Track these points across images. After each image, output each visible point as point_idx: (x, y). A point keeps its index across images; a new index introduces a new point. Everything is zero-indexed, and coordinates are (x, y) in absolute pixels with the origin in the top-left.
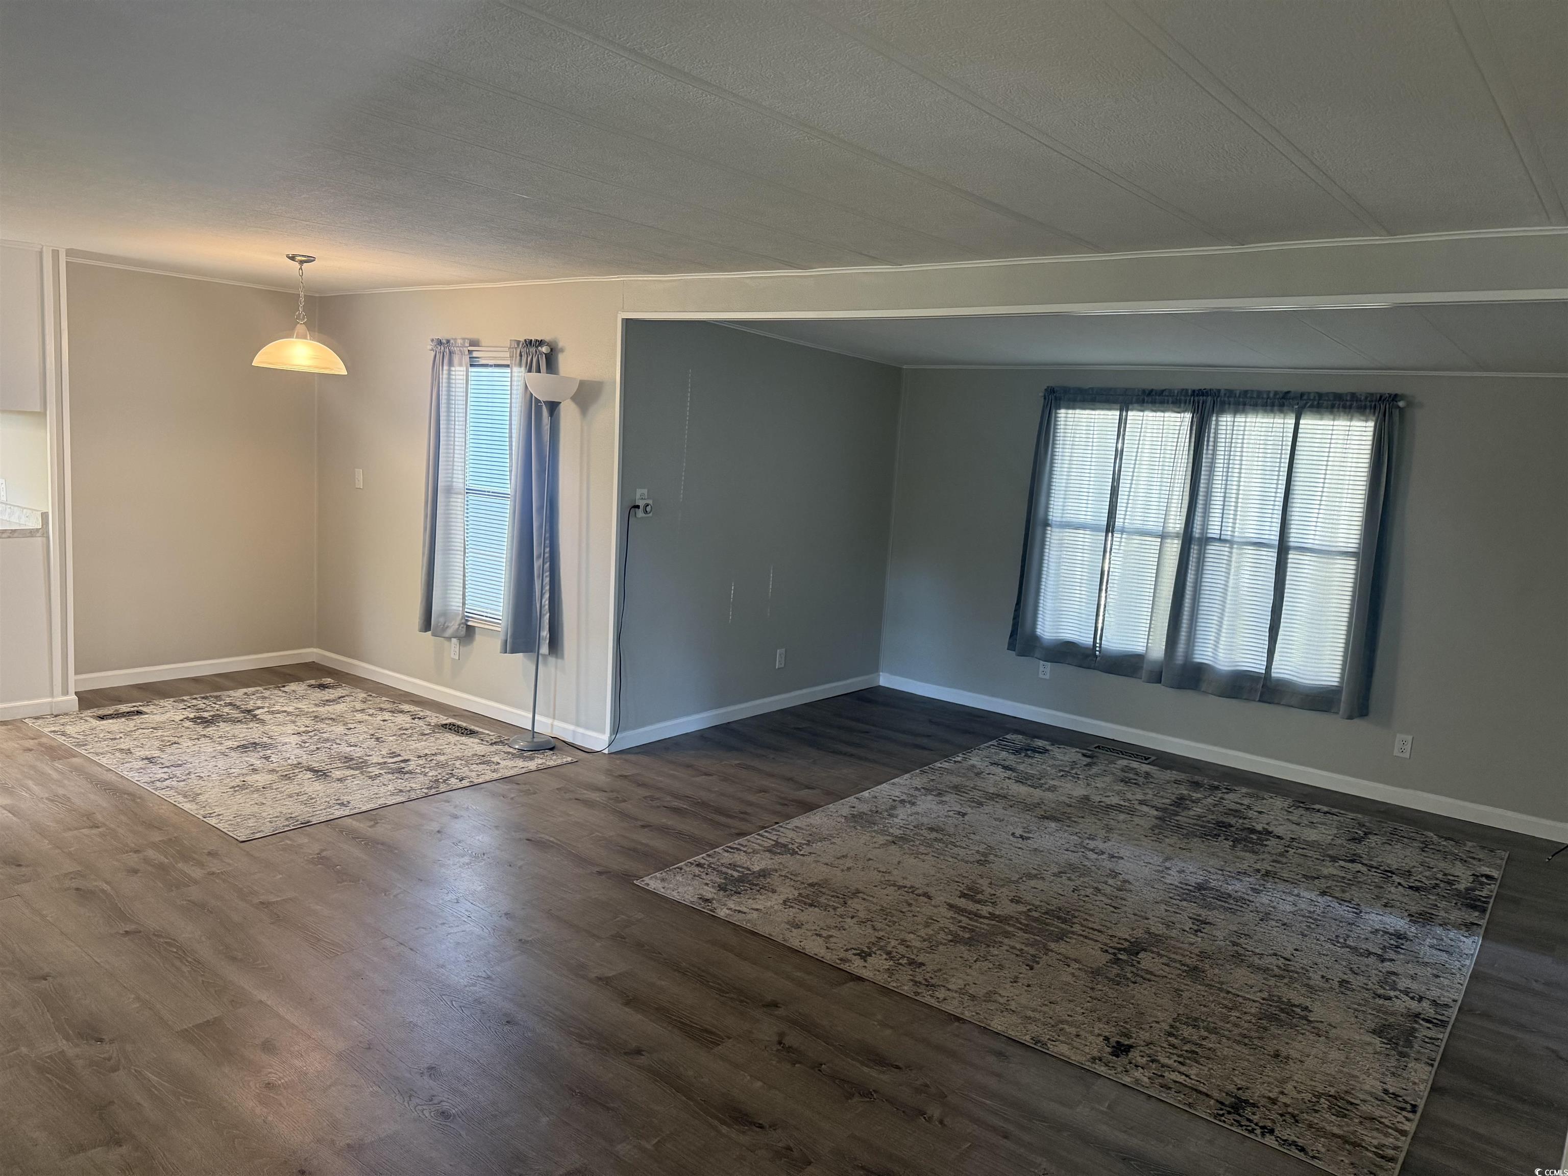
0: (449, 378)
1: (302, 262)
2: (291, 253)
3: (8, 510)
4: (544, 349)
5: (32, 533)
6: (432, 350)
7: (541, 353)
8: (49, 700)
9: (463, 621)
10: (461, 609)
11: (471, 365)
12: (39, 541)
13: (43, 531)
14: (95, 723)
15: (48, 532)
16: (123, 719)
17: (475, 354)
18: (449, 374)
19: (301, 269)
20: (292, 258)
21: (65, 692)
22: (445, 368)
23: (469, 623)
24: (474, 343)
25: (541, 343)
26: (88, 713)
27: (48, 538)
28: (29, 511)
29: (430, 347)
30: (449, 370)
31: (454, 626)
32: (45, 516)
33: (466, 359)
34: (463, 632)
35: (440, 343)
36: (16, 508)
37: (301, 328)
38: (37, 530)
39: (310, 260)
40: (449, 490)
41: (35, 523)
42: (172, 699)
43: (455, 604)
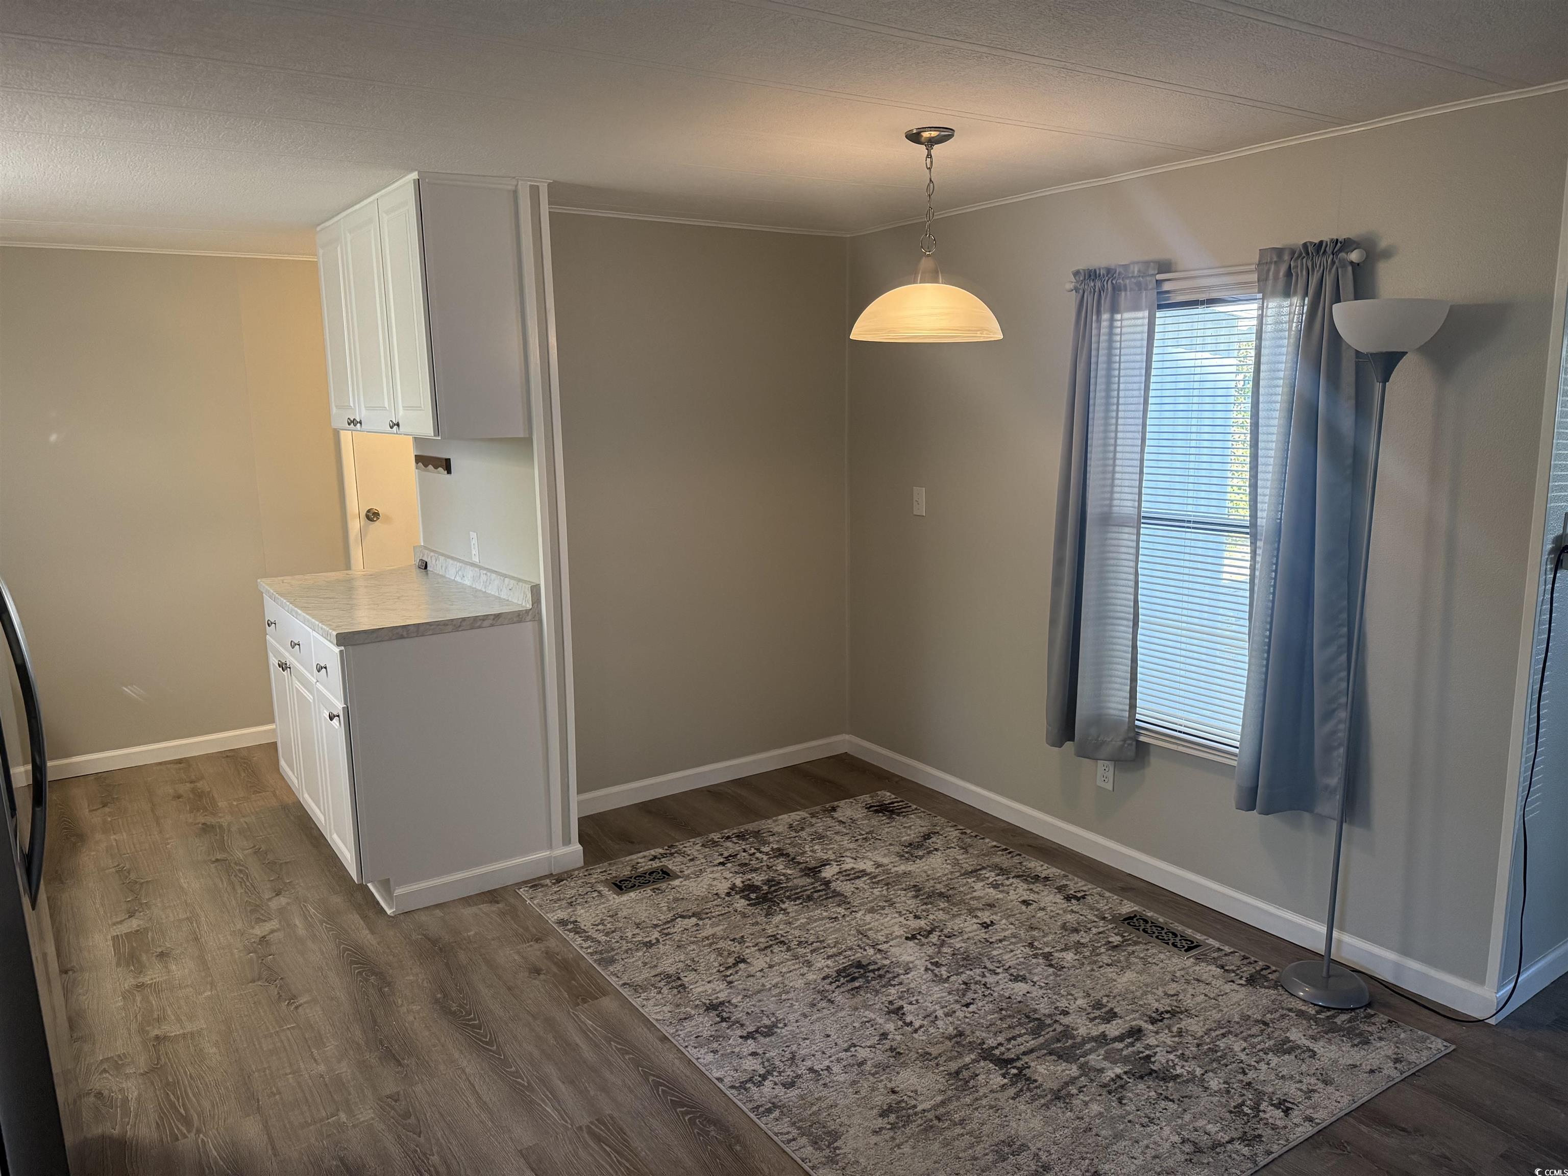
0: (1111, 334)
1: (931, 142)
2: (913, 127)
3: (484, 578)
4: (1354, 256)
5: (519, 617)
6: (1076, 289)
7: (1344, 264)
8: (546, 853)
9: (1132, 734)
10: (1127, 714)
11: (1160, 307)
12: (529, 627)
13: (534, 614)
14: (615, 900)
15: (540, 613)
16: (649, 891)
17: (1166, 287)
18: (1111, 327)
19: (929, 156)
20: (914, 137)
21: (567, 841)
22: (1105, 316)
23: (1142, 739)
24: (1165, 267)
25: (1346, 245)
26: (598, 873)
27: (540, 621)
28: (512, 582)
29: (1071, 286)
30: (1112, 320)
31: (1114, 741)
32: (535, 590)
33: (1148, 297)
34: (1131, 753)
35: (1092, 275)
36: (494, 576)
37: (926, 264)
38: (527, 611)
39: (946, 134)
40: (1107, 520)
41: (521, 600)
42: (698, 840)
43: (1117, 705)
